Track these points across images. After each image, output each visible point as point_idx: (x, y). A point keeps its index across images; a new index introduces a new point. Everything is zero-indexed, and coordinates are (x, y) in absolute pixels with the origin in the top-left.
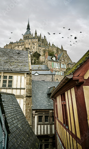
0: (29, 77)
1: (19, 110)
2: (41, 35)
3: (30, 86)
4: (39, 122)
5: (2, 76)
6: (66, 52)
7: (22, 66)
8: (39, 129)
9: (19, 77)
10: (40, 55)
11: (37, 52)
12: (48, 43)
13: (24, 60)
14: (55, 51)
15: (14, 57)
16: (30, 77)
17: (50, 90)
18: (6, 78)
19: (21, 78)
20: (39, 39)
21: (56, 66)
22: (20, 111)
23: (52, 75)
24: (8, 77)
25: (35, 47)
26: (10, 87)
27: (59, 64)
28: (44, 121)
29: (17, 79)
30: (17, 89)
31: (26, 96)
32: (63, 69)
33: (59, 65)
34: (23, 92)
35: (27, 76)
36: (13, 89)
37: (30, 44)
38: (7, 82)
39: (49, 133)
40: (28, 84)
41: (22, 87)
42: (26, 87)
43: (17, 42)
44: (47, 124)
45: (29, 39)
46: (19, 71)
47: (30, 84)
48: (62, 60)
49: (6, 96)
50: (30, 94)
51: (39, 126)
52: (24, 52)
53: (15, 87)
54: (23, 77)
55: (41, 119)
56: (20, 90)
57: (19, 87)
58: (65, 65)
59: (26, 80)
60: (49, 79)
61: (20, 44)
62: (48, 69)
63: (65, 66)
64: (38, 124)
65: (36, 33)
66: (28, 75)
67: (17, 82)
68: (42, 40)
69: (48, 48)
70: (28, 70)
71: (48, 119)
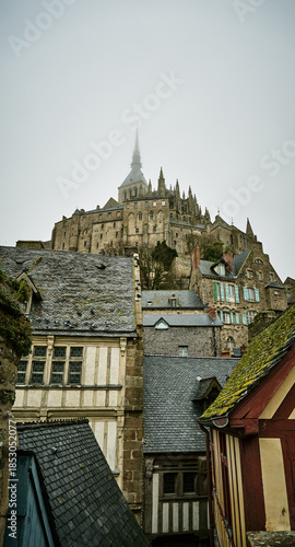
0: (133, 351)
1: (101, 469)
2: (177, 185)
3: (138, 380)
4: (165, 492)
5: (50, 347)
6: (261, 248)
7: (112, 311)
8: (165, 516)
9: (104, 350)
10: (175, 254)
11: (167, 243)
12: (203, 213)
13: (120, 292)
14: (225, 240)
15: (87, 280)
16: (138, 348)
17: (200, 388)
18: (63, 355)
19: (109, 354)
20: (172, 198)
21: (228, 294)
22: (105, 473)
23: (214, 327)
24: (68, 351)
25: (160, 226)
26: (75, 382)
27: (237, 288)
28: (181, 490)
29: (97, 355)
30: (95, 388)
31: (125, 411)
32: (250, 305)
33: (237, 292)
34: (116, 400)
35: (127, 347)
36: (83, 388)
37: (140, 218)
38: (67, 366)
39: (196, 526)
40: (132, 373)
41: (114, 382)
42: (126, 382)
43: (98, 211)
44: (190, 501)
45: (139, 200)
46: (104, 332)
47: (138, 372)
48: (248, 275)
49: (62, 434)
50: (137, 403)
51: (166, 506)
52: (120, 263)
53: (92, 384)
54: (115, 352)
55: (174, 483)
56: (107, 391)
57: (102, 382)
58: (257, 292)
59: (124, 359)
60: (204, 340)
61: (110, 218)
62: (199, 305)
63: (257, 295)
64: (161, 501)
65: (161, 180)
66: (131, 344)
67: (97, 366)
68: (183, 201)
69: (203, 231)
70: (130, 326)
71: (193, 482)
